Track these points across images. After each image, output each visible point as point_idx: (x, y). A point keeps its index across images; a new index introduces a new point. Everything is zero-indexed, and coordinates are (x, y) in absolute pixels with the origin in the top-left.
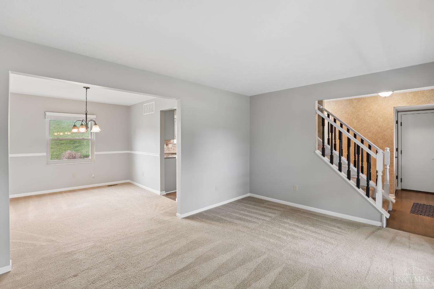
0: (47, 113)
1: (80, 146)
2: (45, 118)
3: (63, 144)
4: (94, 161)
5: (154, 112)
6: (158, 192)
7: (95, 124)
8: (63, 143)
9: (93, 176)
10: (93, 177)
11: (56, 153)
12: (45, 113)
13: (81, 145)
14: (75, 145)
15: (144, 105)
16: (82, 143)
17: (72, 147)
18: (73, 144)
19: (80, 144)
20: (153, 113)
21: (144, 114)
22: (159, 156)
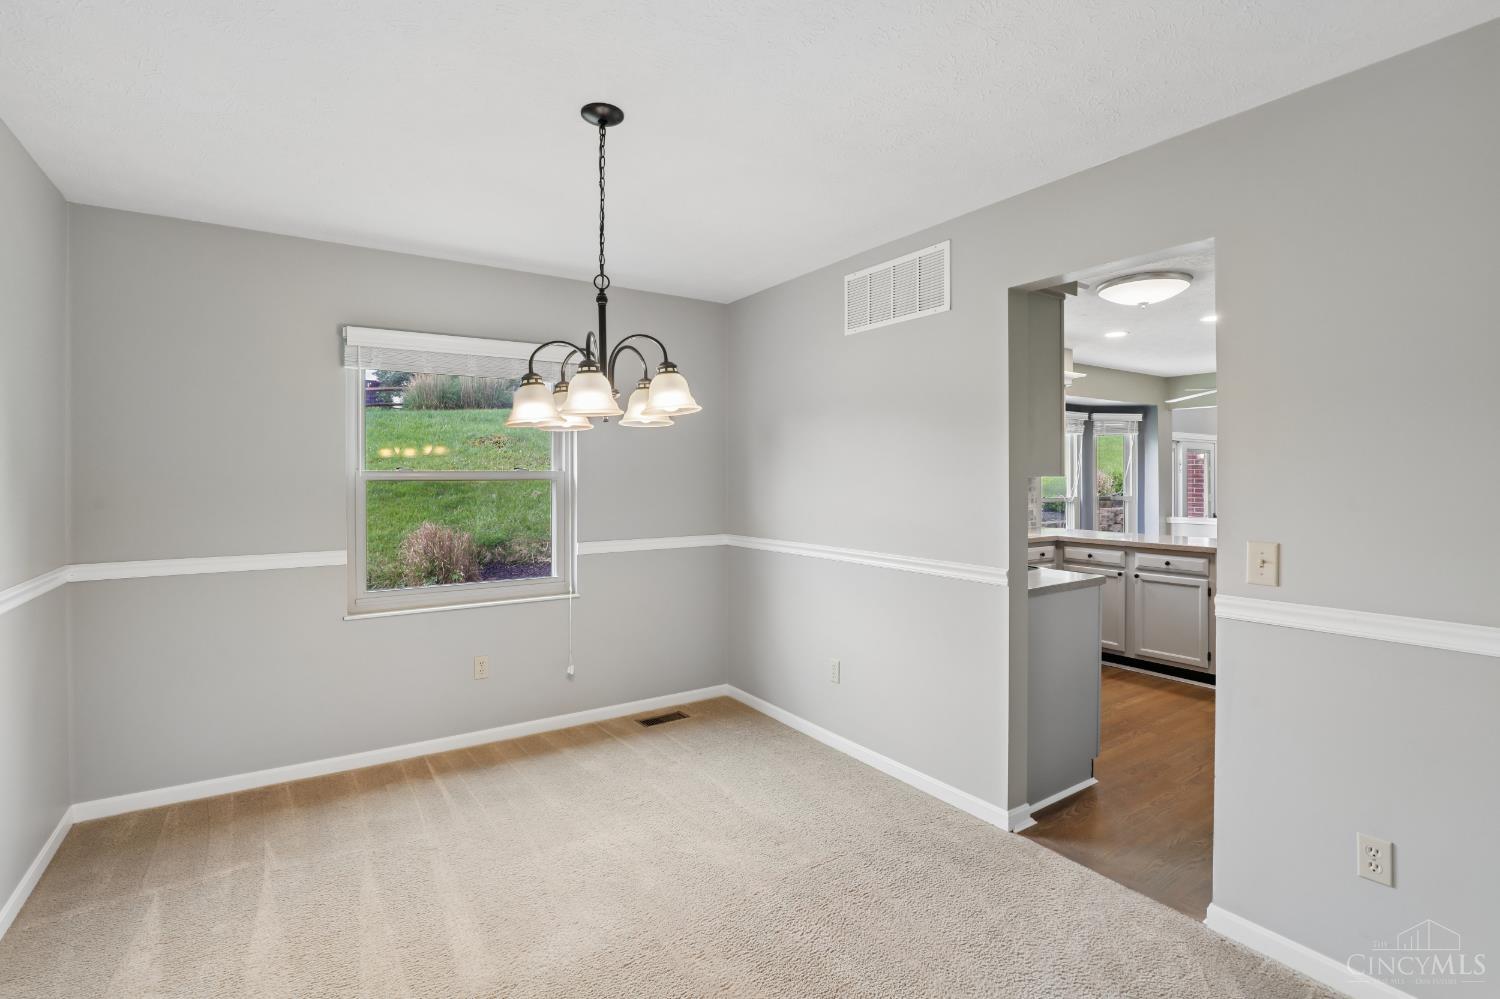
0: (353, 335)
1: (461, 502)
2: (342, 363)
3: (404, 495)
4: (573, 592)
5: (946, 307)
6: (996, 814)
7: (668, 366)
8: (402, 491)
9: (571, 670)
10: (570, 677)
11: (379, 532)
12: (340, 332)
13: (464, 498)
14: (445, 500)
15: (847, 278)
16: (467, 492)
17: (434, 508)
18: (438, 494)
19: (460, 495)
20: (940, 310)
21: (848, 332)
22: (1005, 581)
